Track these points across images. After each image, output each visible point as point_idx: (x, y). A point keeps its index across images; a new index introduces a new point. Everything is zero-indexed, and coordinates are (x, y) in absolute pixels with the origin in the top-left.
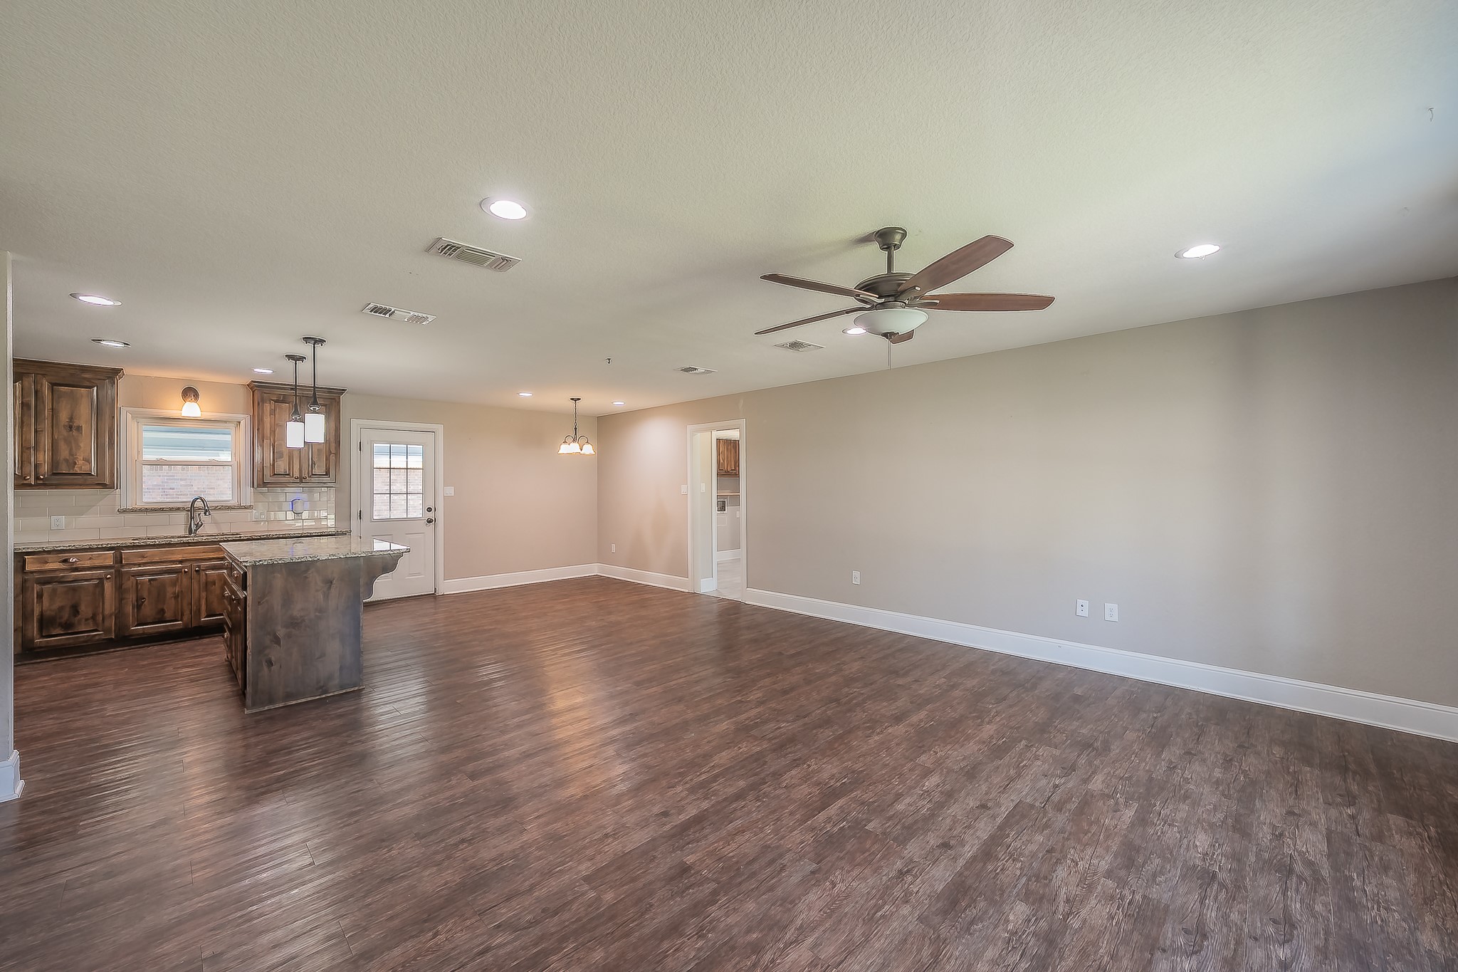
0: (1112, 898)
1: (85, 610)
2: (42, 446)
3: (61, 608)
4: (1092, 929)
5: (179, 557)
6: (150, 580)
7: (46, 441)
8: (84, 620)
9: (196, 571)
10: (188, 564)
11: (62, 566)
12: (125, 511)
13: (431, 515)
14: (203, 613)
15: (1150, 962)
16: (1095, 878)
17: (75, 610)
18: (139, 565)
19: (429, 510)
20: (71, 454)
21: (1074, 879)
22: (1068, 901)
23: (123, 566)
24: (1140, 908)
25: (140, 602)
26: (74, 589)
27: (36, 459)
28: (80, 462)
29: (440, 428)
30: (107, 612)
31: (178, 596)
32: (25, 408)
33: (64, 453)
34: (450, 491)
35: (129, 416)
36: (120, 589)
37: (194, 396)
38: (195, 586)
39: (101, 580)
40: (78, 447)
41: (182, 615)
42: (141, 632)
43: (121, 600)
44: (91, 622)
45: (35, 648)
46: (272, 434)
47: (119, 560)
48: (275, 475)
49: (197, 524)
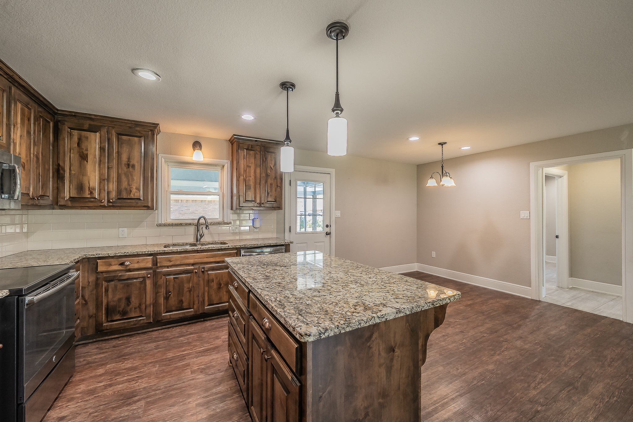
1: (134, 301)
2: (111, 179)
3: (120, 300)
5: (192, 261)
6: (174, 278)
7: (114, 175)
8: (133, 309)
9: (203, 272)
10: (197, 267)
11: (120, 268)
12: (160, 225)
13: (328, 230)
14: (206, 303)
17: (128, 299)
18: (168, 267)
19: (327, 226)
20: (129, 185)
23: (158, 268)
25: (168, 295)
26: (128, 285)
27: (108, 187)
28: (134, 190)
29: (333, 171)
30: (148, 303)
31: (191, 290)
32: (102, 151)
33: (125, 184)
34: (338, 214)
35: (163, 160)
36: (156, 285)
37: (199, 147)
38: (202, 282)
39: (144, 278)
40: (133, 180)
41: (194, 304)
42: (169, 317)
43: (156, 293)
44: (138, 310)
45: (104, 330)
46: (245, 172)
47: (155, 263)
48: (246, 201)
49: (202, 235)
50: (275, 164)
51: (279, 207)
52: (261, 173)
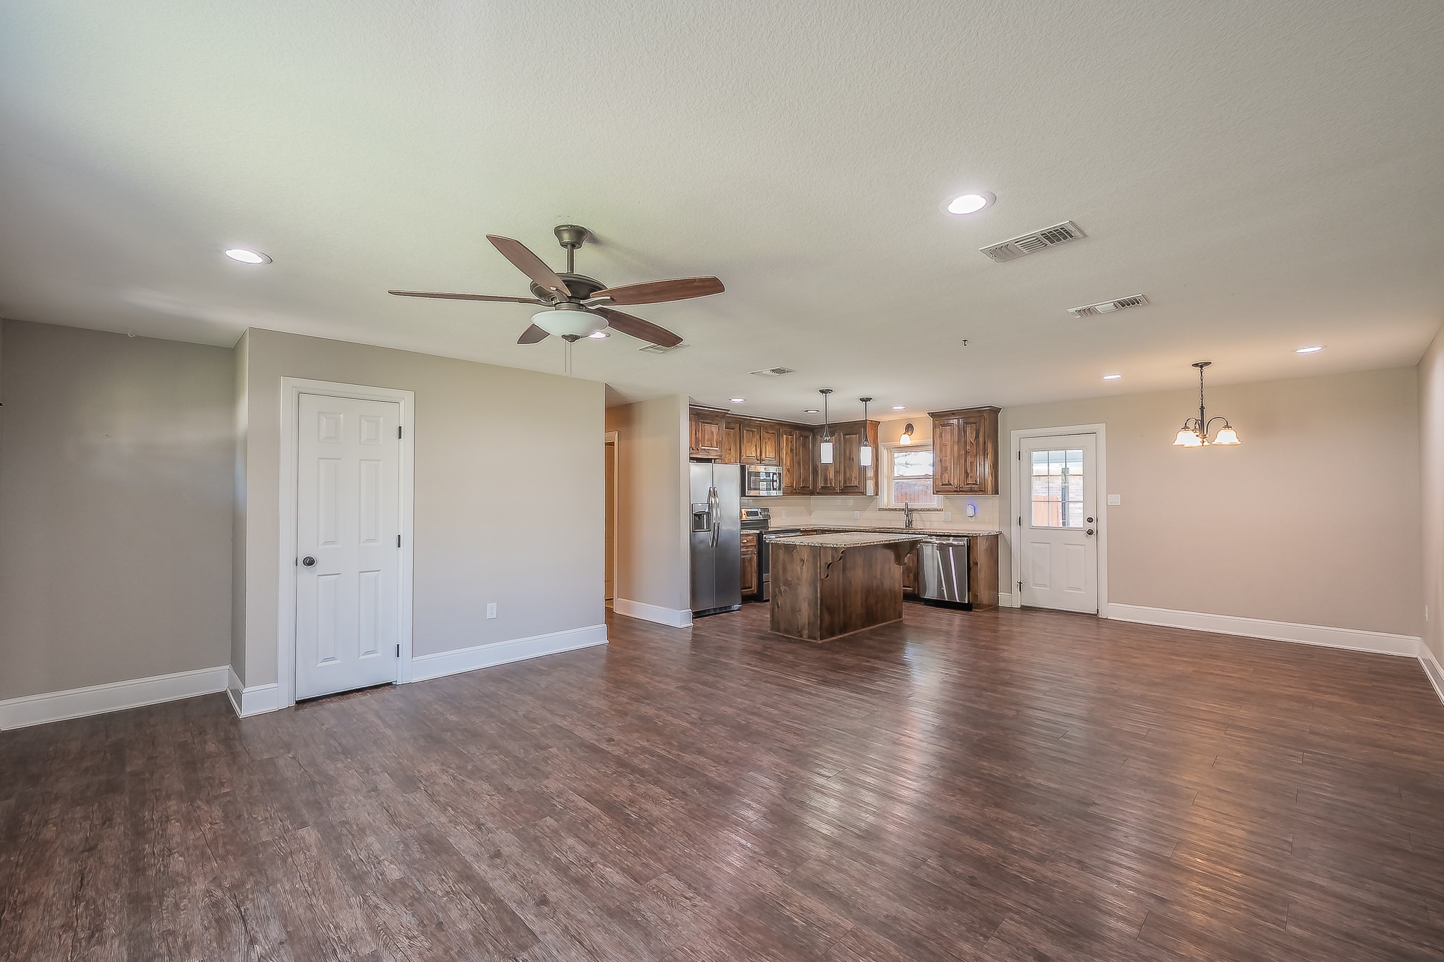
0: (352, 941)
2: (841, 471)
4: (341, 908)
7: (842, 468)
13: (1092, 526)
15: (285, 926)
16: (381, 943)
19: (1090, 520)
21: (393, 924)
22: (377, 907)
24: (324, 955)
27: (839, 478)
29: (1101, 428)
33: (848, 474)
34: (1115, 499)
35: (883, 448)
37: (911, 430)
46: (941, 452)
48: (943, 485)
49: (909, 521)
50: (977, 437)
51: (982, 491)
52: (959, 450)
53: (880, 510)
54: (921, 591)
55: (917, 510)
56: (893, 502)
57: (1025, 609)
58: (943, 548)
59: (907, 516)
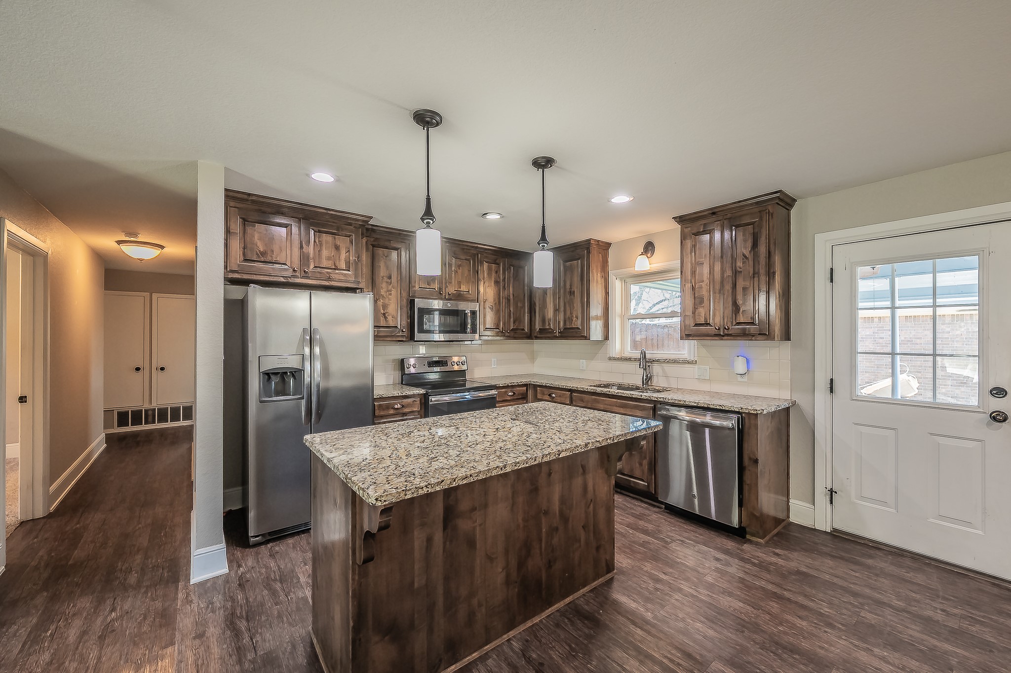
2: (561, 309)
7: (562, 304)
13: (1004, 405)
19: (997, 392)
20: (571, 313)
27: (559, 318)
28: (574, 320)
33: (568, 313)
35: (614, 278)
40: (573, 307)
46: (693, 275)
48: (696, 325)
49: (647, 376)
50: (755, 245)
51: (764, 333)
52: (723, 271)
53: (610, 359)
54: (660, 491)
55: (658, 361)
56: (629, 349)
57: (836, 535)
58: (695, 429)
59: (645, 369)
